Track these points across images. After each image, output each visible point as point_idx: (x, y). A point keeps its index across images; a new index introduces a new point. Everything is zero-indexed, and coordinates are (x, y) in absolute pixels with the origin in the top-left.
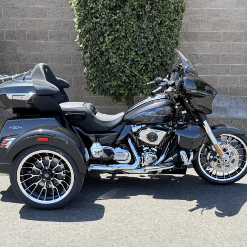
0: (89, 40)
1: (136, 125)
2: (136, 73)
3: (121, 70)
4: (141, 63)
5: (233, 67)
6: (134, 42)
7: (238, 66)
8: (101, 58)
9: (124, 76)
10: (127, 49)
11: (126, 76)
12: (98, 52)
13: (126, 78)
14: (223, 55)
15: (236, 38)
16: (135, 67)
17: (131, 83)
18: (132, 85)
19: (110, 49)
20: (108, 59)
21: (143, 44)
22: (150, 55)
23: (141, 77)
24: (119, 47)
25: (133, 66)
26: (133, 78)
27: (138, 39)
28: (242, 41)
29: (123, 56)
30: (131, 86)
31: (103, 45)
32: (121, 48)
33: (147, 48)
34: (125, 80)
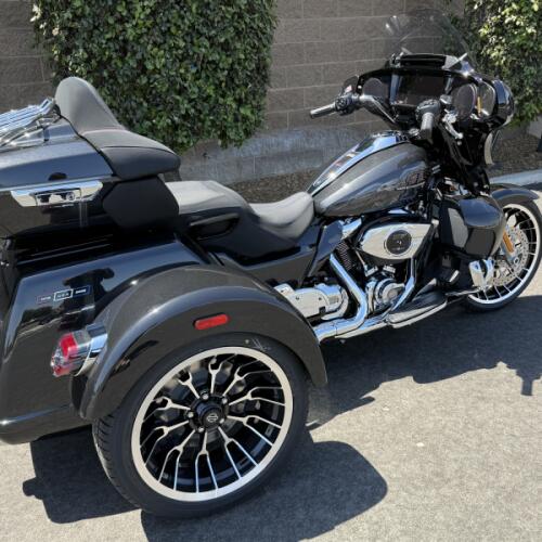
0: (83, 16)
1: (348, 220)
2: (210, 91)
3: (178, 87)
4: (221, 65)
5: (327, 67)
6: (201, 15)
7: (334, 66)
8: (122, 59)
9: (186, 101)
10: (187, 34)
11: (190, 101)
12: (111, 45)
13: (189, 106)
14: (309, 45)
15: (327, 9)
16: (208, 77)
17: (202, 116)
18: (203, 122)
19: (147, 34)
20: (144, 59)
21: (223, 18)
22: (238, 45)
23: (221, 100)
24: (169, 28)
25: (203, 75)
26: (205, 104)
27: (211, 7)
28: (336, 16)
29: (180, 52)
30: (200, 124)
31: (128, 25)
32: (173, 30)
33: (232, 29)
34: (187, 110)
